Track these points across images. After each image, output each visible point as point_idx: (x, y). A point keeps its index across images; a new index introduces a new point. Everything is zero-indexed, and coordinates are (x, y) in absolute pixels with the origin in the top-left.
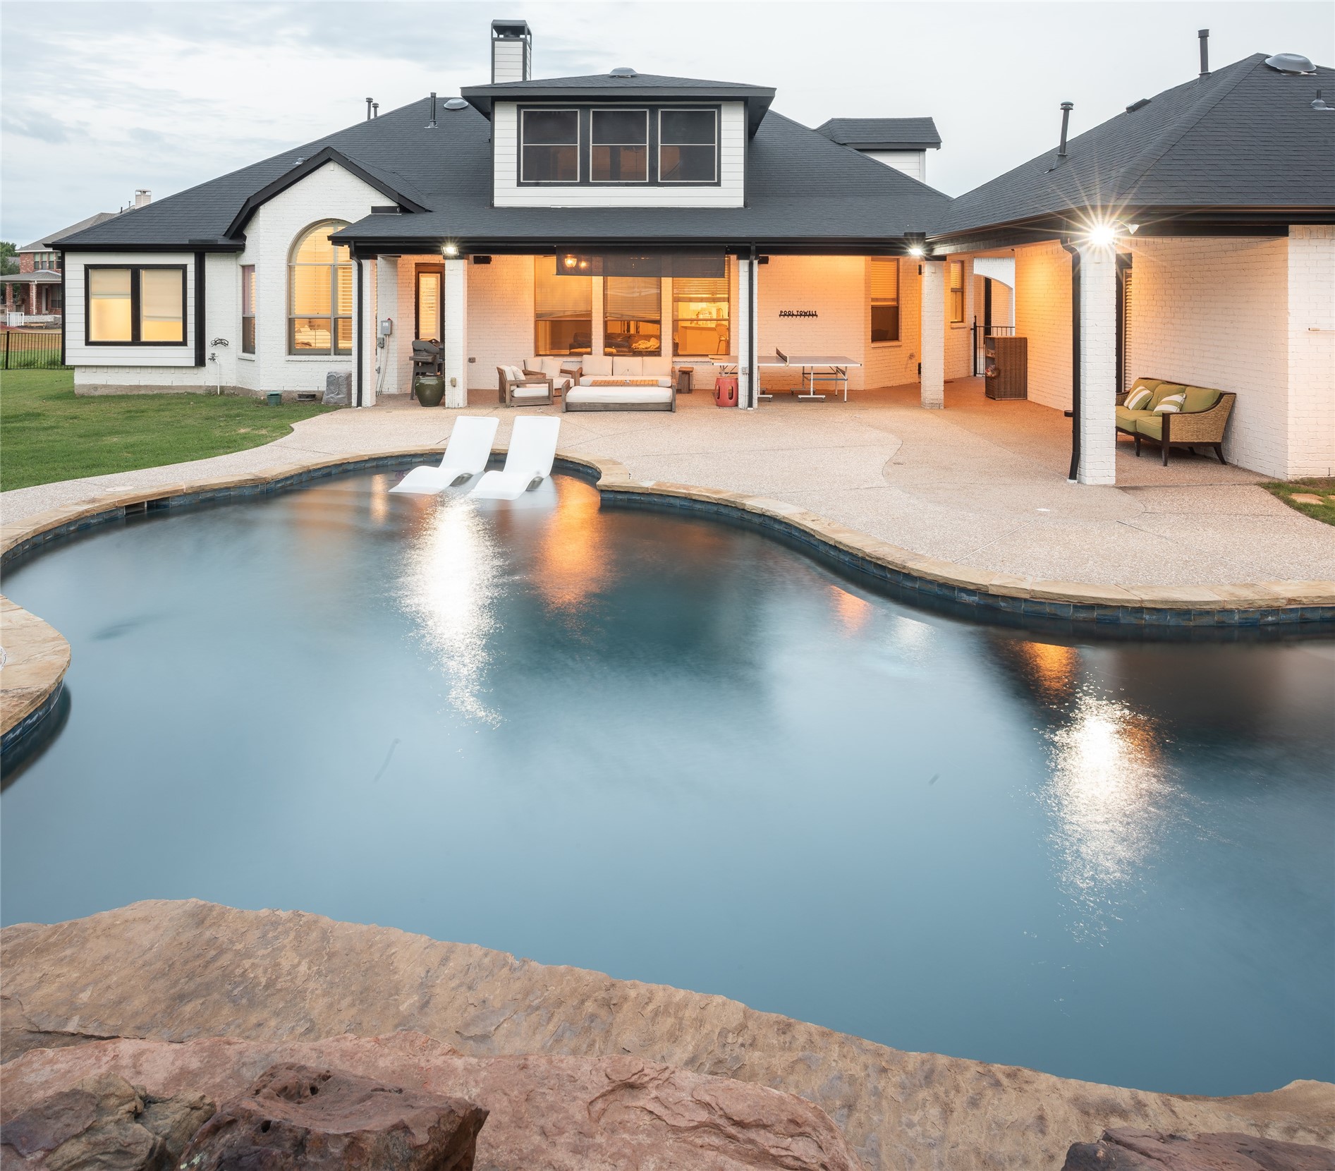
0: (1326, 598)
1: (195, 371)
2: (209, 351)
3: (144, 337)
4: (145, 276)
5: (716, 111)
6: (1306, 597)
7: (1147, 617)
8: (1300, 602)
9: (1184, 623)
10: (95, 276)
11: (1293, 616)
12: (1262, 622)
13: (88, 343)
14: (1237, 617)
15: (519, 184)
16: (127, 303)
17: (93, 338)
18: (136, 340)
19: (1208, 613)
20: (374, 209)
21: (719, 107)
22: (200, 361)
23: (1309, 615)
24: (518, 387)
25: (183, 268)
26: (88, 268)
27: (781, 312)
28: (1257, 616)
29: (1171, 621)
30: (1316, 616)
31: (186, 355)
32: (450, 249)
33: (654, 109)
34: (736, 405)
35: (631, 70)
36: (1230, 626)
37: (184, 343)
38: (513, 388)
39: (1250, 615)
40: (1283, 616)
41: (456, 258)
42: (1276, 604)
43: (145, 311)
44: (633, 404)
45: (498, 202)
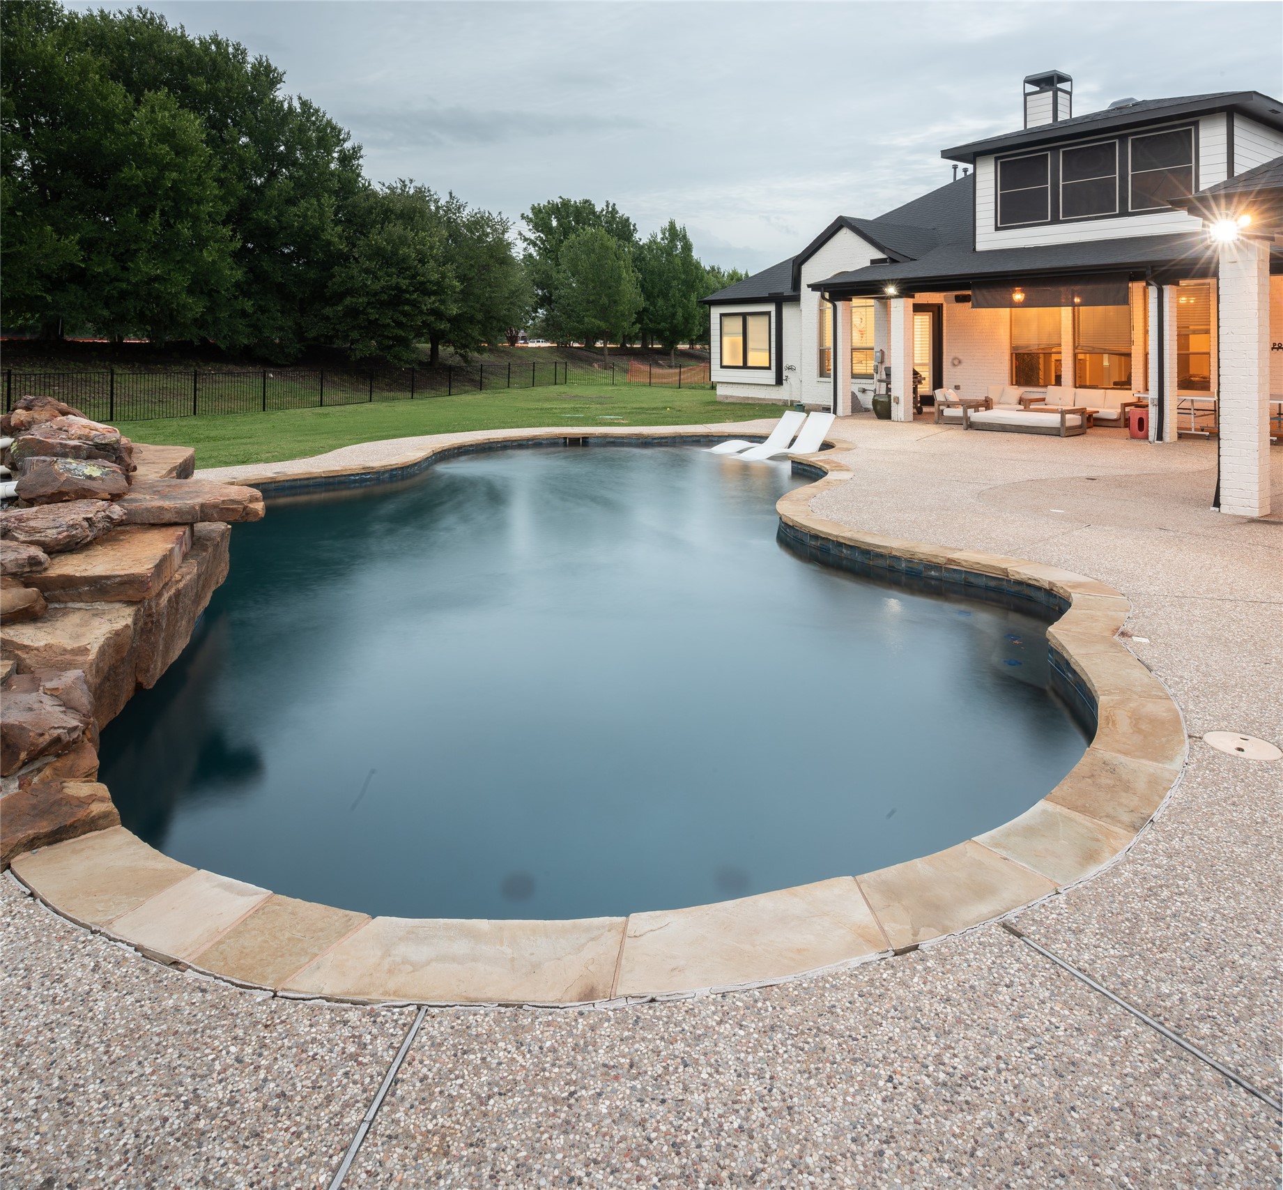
0: (984, 566)
1: (777, 388)
2: (785, 373)
3: (750, 364)
4: (750, 320)
5: (1193, 128)
6: (966, 561)
7: (844, 551)
8: (958, 564)
9: (866, 561)
10: (726, 321)
11: (956, 576)
12: (924, 574)
13: (722, 367)
14: (903, 565)
15: (997, 229)
16: (740, 339)
17: (725, 363)
18: (745, 366)
19: (881, 556)
20: (873, 262)
21: (1196, 124)
22: (779, 381)
23: (972, 579)
24: (948, 407)
25: (769, 313)
26: (722, 315)
27: (1274, 344)
28: (921, 568)
29: (858, 557)
30: (982, 582)
31: (770, 376)
32: (891, 290)
33: (1123, 139)
34: (1146, 437)
35: (1132, 99)
36: (898, 571)
37: (769, 368)
38: (941, 408)
39: (915, 566)
40: (945, 574)
41: (896, 297)
42: (935, 560)
43: (750, 345)
44: (1027, 427)
45: (980, 247)
